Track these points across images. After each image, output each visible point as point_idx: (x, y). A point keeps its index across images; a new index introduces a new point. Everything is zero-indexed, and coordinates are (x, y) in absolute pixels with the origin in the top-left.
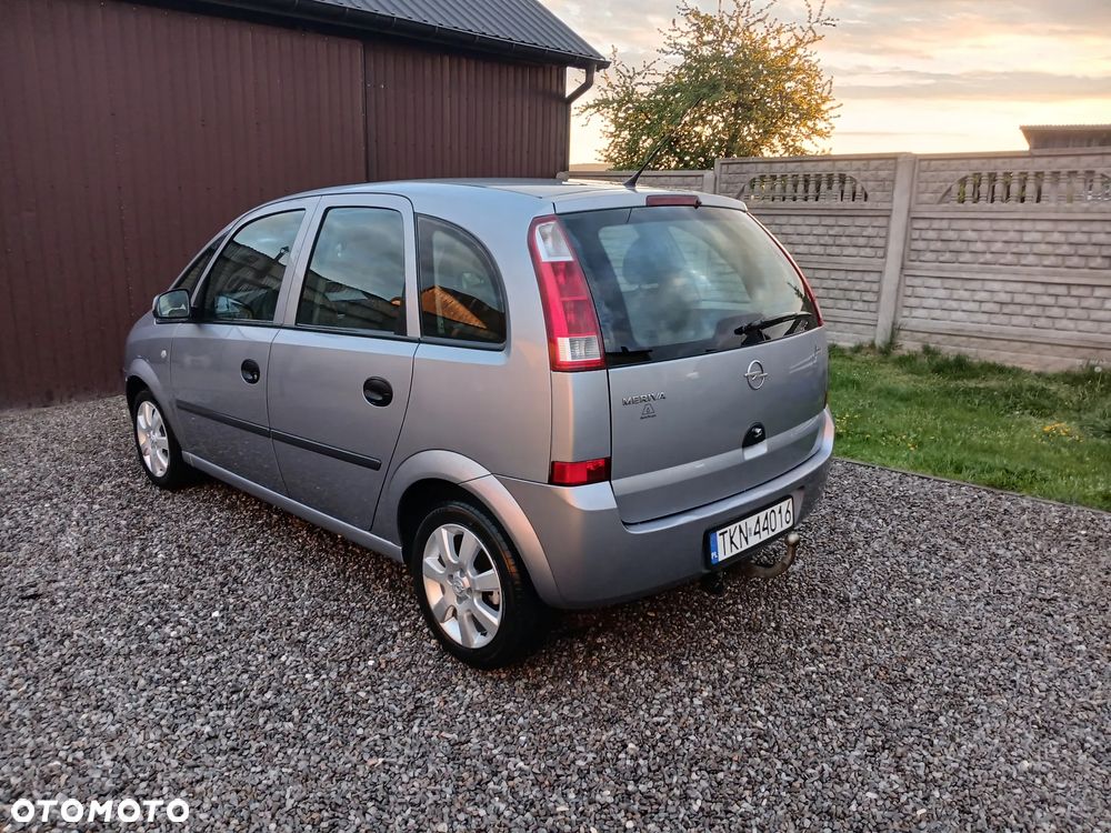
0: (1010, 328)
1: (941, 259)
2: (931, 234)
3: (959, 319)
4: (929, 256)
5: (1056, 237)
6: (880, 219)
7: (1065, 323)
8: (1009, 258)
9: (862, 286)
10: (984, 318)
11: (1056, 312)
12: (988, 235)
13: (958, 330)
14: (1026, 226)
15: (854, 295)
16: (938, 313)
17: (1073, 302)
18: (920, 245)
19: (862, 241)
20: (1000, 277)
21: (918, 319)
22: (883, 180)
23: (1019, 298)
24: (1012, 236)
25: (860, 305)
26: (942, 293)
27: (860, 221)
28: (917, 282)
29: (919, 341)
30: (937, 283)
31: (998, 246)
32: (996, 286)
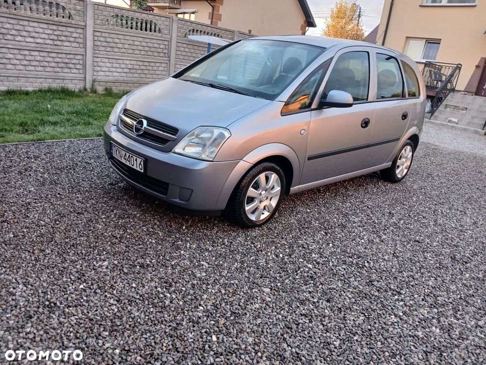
0: (133, 79)
1: (107, 50)
2: (102, 39)
3: (116, 76)
4: (102, 48)
5: (144, 44)
6: (79, 29)
7: (149, 76)
8: (130, 51)
9: (74, 61)
10: (124, 75)
11: (146, 72)
12: (123, 41)
13: (117, 80)
14: (135, 39)
15: (71, 66)
16: (108, 74)
17: (150, 68)
18: (99, 43)
19: (72, 39)
20: (129, 59)
21: (101, 76)
22: (79, 11)
23: (136, 67)
24: (130, 42)
25: (75, 71)
26: (109, 65)
27: (70, 29)
28: (99, 60)
29: (102, 86)
30: (107, 60)
31: (126, 46)
32: (128, 62)
